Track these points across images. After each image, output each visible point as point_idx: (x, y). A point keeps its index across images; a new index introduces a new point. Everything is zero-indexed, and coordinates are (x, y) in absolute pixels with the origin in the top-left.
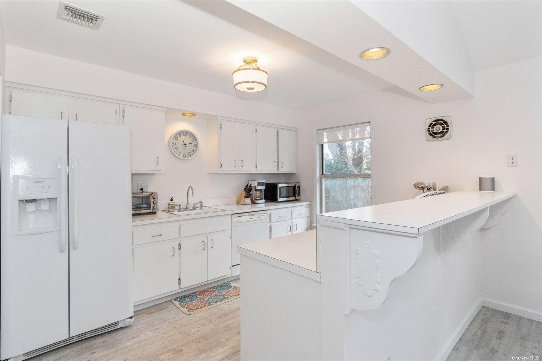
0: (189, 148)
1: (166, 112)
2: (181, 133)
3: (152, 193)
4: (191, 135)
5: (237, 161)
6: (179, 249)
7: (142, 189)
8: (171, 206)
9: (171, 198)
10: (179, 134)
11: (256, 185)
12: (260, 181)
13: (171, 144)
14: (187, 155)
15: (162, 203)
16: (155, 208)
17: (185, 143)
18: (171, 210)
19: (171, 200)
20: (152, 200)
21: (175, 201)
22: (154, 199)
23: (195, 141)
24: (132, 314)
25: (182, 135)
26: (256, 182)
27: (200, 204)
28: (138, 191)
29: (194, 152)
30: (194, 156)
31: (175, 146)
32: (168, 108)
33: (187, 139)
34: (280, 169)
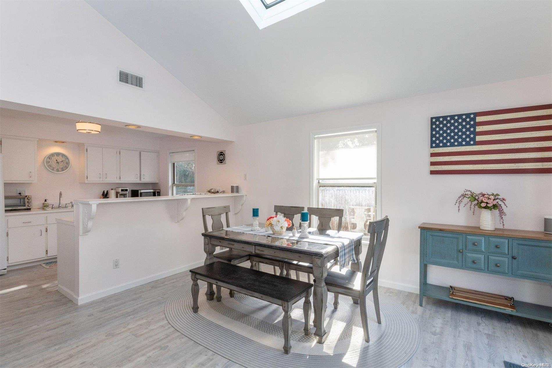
0: (61, 165)
1: (37, 141)
2: (55, 154)
3: (27, 196)
4: (63, 155)
5: (101, 174)
6: (46, 231)
7: (20, 194)
8: (44, 205)
9: (46, 200)
10: (53, 155)
11: (120, 191)
12: (122, 189)
13: (45, 162)
14: (60, 170)
15: (36, 203)
16: (29, 206)
17: (58, 161)
18: (44, 208)
19: (46, 201)
20: (26, 200)
21: (48, 202)
22: (29, 199)
23: (67, 160)
24: (6, 268)
25: (55, 156)
26: (120, 189)
27: (71, 204)
28: (17, 195)
29: (67, 168)
30: (66, 171)
31: (49, 164)
32: (39, 139)
33: (60, 159)
34: (142, 180)
